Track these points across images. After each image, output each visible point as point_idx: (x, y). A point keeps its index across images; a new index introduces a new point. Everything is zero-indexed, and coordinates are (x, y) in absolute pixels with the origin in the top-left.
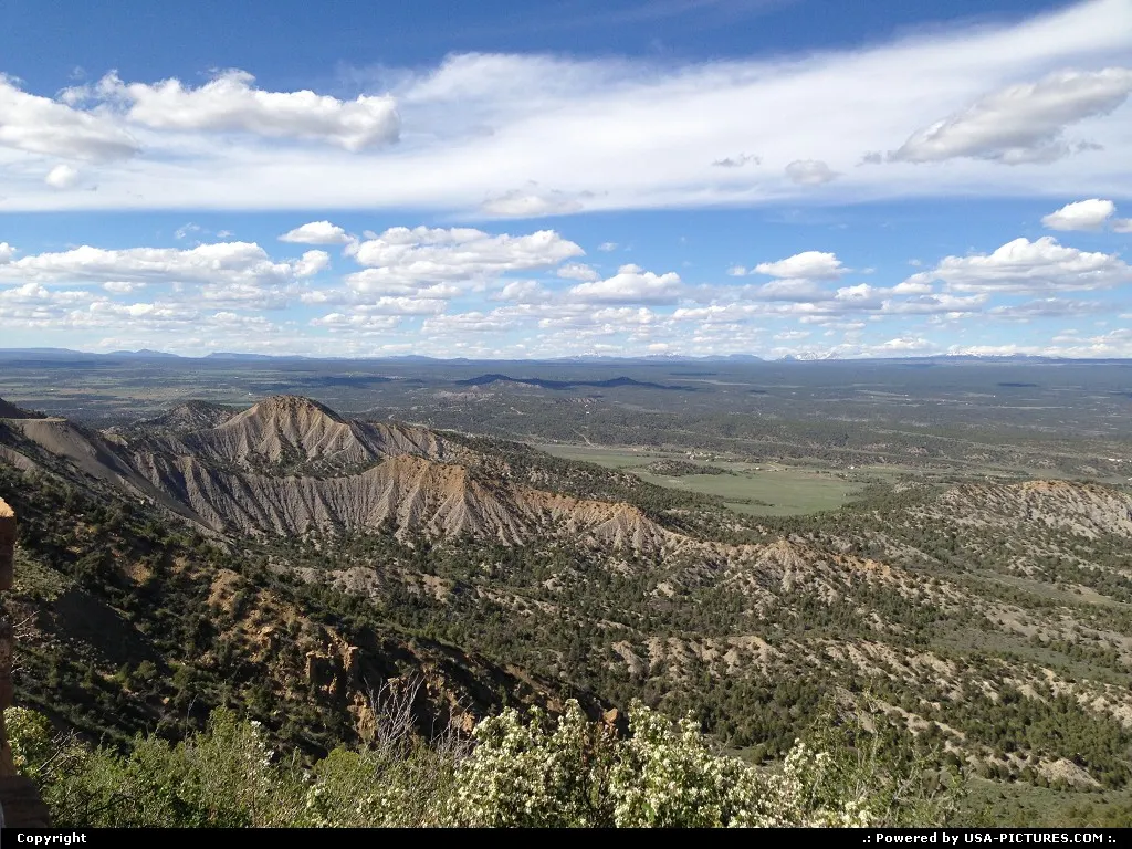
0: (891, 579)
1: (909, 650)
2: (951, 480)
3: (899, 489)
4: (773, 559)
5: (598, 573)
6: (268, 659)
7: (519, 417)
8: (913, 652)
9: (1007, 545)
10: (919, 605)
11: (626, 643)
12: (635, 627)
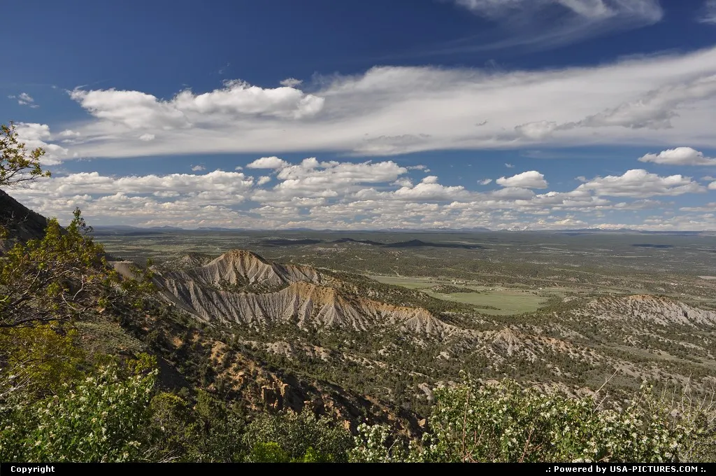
0: (565, 349)
1: (576, 386)
2: (592, 295)
3: (566, 300)
4: (502, 338)
5: (407, 346)
6: (242, 388)
7: (359, 261)
8: (578, 387)
9: (623, 329)
10: (579, 362)
11: (426, 384)
12: (429, 376)
